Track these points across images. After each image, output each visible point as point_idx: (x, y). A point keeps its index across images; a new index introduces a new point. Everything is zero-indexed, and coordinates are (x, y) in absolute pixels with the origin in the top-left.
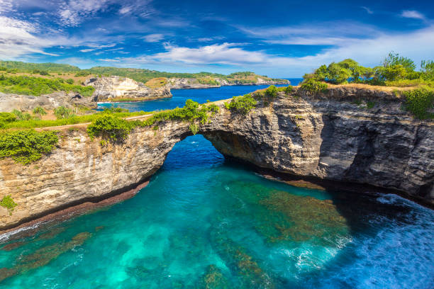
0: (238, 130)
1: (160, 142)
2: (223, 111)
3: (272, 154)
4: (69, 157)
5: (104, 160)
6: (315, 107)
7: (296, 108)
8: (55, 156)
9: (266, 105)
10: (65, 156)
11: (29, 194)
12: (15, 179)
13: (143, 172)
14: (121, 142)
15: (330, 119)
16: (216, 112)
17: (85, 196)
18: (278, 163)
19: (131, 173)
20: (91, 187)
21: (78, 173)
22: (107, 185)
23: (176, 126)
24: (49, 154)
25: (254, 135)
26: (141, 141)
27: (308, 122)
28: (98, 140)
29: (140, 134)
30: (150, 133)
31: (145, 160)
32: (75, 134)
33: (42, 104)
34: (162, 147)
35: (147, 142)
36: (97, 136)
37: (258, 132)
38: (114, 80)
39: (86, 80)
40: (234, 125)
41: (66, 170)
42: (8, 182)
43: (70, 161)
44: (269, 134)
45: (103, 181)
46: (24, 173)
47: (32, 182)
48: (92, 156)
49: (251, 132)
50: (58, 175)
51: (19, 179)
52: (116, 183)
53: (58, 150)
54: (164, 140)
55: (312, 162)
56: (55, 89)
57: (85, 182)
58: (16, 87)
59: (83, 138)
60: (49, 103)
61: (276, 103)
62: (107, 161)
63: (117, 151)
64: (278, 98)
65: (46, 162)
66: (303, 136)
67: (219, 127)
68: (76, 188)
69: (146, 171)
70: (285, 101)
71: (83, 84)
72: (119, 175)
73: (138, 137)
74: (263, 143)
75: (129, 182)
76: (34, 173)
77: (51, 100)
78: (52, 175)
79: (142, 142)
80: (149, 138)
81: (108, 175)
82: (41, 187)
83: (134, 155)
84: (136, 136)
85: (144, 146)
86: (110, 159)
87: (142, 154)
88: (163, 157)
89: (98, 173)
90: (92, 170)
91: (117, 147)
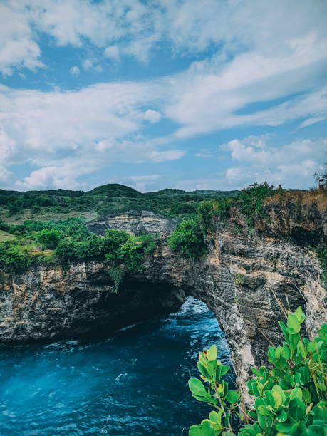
5: (4, 300)
9: (214, 244)
13: (57, 325)
14: (19, 281)
22: (7, 331)
23: (94, 267)
29: (44, 274)
30: (57, 273)
31: (56, 309)
34: (78, 295)
45: (3, 325)
52: (17, 332)
54: (78, 285)
62: (7, 302)
73: (41, 277)
79: (47, 284)
81: (9, 319)
83: (37, 301)
84: (39, 276)
85: (51, 291)
86: (10, 300)
87: (49, 301)
88: (88, 309)
91: (15, 286)
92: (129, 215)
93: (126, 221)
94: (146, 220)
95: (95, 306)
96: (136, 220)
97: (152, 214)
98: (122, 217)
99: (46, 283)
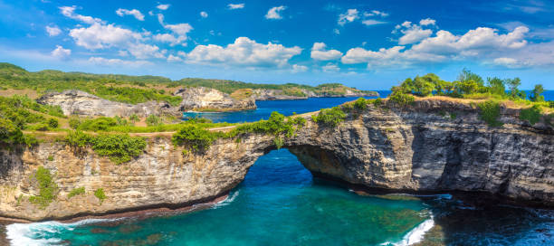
0: (327, 144)
1: (243, 155)
2: (310, 124)
3: (364, 168)
4: (153, 163)
5: (184, 170)
6: (404, 119)
7: (385, 120)
8: (141, 160)
9: (355, 117)
10: (150, 161)
11: (116, 190)
12: (108, 175)
13: (222, 185)
14: (202, 153)
15: (419, 131)
16: (303, 125)
17: (163, 202)
18: (370, 178)
20: (169, 194)
21: (159, 178)
22: (184, 194)
23: (260, 139)
24: (137, 158)
25: (344, 149)
26: (223, 153)
27: (398, 134)
28: (181, 149)
29: (222, 146)
30: (232, 145)
32: (161, 141)
33: (137, 112)
34: (244, 160)
35: (229, 155)
36: (180, 145)
37: (348, 146)
38: (201, 91)
39: (175, 90)
40: (322, 139)
41: (149, 175)
42: (103, 177)
43: (154, 166)
44: (360, 148)
45: (182, 189)
46: (116, 171)
47: (120, 181)
48: (174, 164)
49: (340, 146)
50: (142, 178)
51: (111, 176)
52: (193, 193)
53: (145, 155)
54: (246, 153)
55: (406, 174)
56: (149, 99)
57: (165, 188)
58: (120, 96)
59: (168, 146)
60: (142, 111)
61: (366, 116)
62: (187, 171)
63: (197, 162)
64: (368, 110)
65: (134, 165)
66: (394, 149)
67: (305, 141)
68: (156, 193)
69: (225, 185)
70: (375, 113)
71: (173, 94)
72: (198, 186)
73: (220, 149)
74: (354, 157)
75: (207, 194)
76: (123, 173)
77: (144, 108)
78: (137, 178)
80: (231, 151)
81: (187, 184)
82: (126, 187)
83: (214, 167)
84: (218, 148)
85: (225, 159)
86: (190, 169)
87: (222, 166)
89: (177, 181)
90: (172, 178)
91: (198, 157)
94: (81, 100)
96: (72, 100)
97: (86, 94)
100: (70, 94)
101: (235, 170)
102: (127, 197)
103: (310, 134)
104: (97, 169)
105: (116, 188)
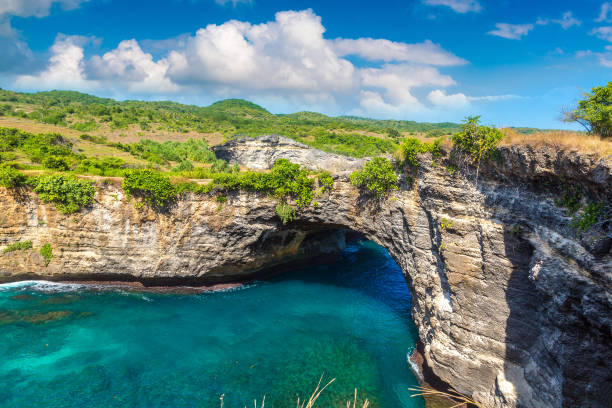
0: (372, 232)
1: (227, 223)
2: (344, 189)
4: (106, 217)
5: (146, 231)
7: (449, 199)
8: (94, 212)
9: (410, 184)
10: (102, 213)
11: (66, 248)
12: (55, 227)
13: (208, 264)
14: (167, 212)
17: (124, 272)
19: (186, 260)
20: (131, 261)
21: (117, 239)
22: (149, 266)
23: (256, 202)
24: (89, 207)
28: (136, 202)
31: (207, 245)
32: (110, 187)
34: (235, 232)
35: (206, 219)
36: (136, 197)
37: (401, 245)
40: (362, 220)
41: (102, 232)
42: (52, 229)
43: (106, 221)
44: (413, 255)
45: (145, 258)
47: (69, 236)
49: (390, 240)
50: (94, 235)
51: (59, 230)
52: (162, 267)
53: (96, 205)
54: (235, 220)
55: (477, 363)
57: (122, 253)
59: (121, 196)
61: (421, 183)
62: (151, 234)
63: (161, 222)
64: (422, 168)
65: (88, 217)
66: (452, 278)
67: (338, 218)
68: (112, 257)
72: (168, 257)
73: (193, 208)
75: (184, 273)
76: (72, 226)
78: (90, 234)
79: (199, 217)
81: (153, 252)
82: (78, 245)
83: (187, 234)
84: (189, 206)
85: (203, 224)
86: (154, 231)
87: (201, 235)
88: (244, 248)
89: (138, 246)
90: (129, 240)
91: (161, 216)
92: (264, 141)
93: (259, 148)
94: (284, 149)
95: (253, 246)
96: (271, 149)
97: (292, 142)
98: (253, 143)
99: (198, 214)
100: (268, 141)
101: (225, 245)
102: (79, 258)
103: (346, 207)
104: (45, 218)
105: (65, 245)
